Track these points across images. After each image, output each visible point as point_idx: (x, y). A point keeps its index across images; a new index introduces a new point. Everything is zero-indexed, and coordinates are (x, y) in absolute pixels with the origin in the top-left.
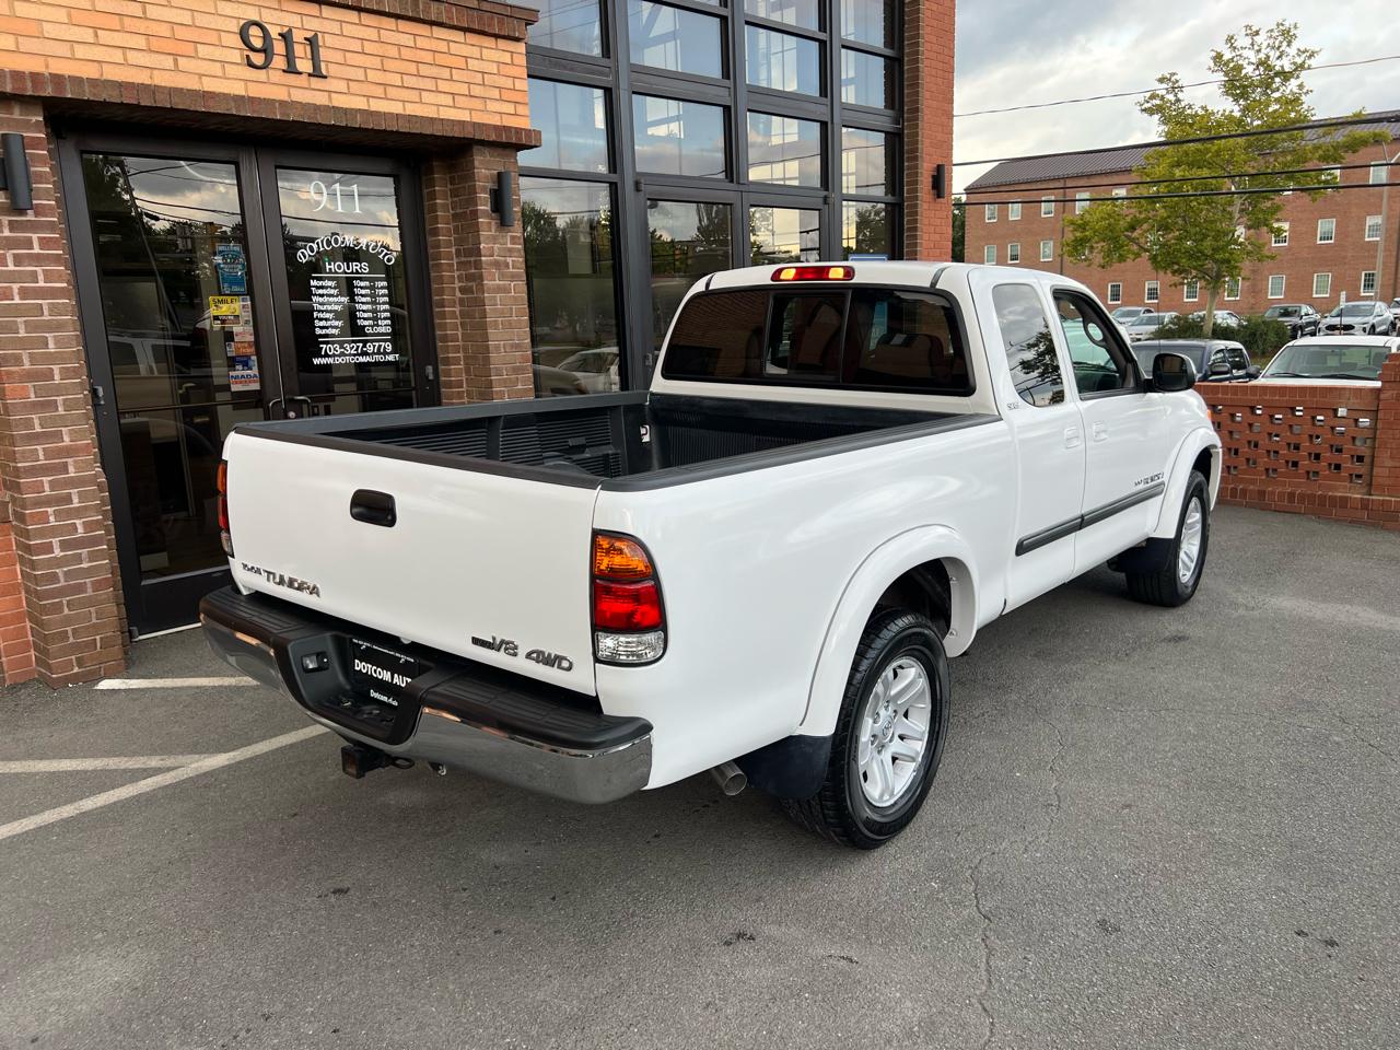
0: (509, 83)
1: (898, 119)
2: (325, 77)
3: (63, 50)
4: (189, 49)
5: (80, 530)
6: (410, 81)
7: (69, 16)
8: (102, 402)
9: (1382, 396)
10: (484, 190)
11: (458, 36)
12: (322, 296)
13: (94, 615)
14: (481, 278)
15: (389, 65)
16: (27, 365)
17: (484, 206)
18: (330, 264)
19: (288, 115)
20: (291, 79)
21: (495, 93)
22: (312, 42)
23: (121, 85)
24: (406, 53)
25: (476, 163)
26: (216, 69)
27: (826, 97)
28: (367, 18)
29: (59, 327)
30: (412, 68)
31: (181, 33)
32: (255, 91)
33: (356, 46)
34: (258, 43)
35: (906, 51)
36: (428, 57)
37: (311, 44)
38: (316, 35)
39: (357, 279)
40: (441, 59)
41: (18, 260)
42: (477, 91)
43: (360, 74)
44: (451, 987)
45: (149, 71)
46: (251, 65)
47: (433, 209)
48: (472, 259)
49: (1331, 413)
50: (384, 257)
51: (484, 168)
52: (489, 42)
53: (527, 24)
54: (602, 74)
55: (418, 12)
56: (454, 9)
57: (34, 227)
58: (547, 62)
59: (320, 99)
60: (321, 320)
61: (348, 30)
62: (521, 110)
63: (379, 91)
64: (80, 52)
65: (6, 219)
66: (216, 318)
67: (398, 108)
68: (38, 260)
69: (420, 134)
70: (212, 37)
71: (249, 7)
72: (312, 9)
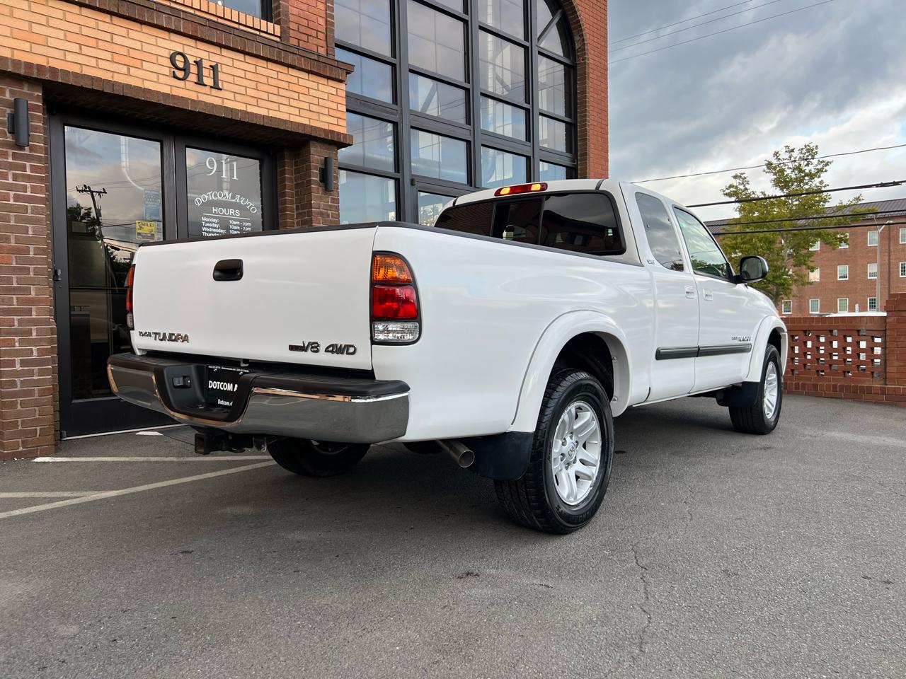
0: (334, 106)
1: (574, 159)
2: (221, 89)
3: (59, 54)
4: (138, 63)
5: (35, 353)
6: (273, 98)
7: (65, 36)
8: (60, 279)
9: (888, 321)
10: (316, 168)
11: (305, 75)
12: (209, 227)
13: (37, 412)
14: (311, 221)
15: (261, 87)
16: (13, 244)
17: (315, 177)
18: (215, 209)
19: (196, 108)
20: (200, 88)
21: (326, 111)
22: (214, 68)
23: (93, 78)
24: (272, 81)
25: (312, 152)
26: (154, 77)
27: (530, 141)
28: (248, 59)
29: (38, 221)
30: (275, 90)
31: (132, 53)
32: (176, 92)
33: (242, 74)
34: (181, 65)
35: (579, 120)
36: (285, 85)
37: (213, 70)
38: (217, 64)
39: (232, 219)
40: (293, 87)
41: (15, 177)
42: (314, 108)
43: (242, 90)
44: (260, 597)
45: (111, 73)
46: (175, 77)
47: (283, 181)
48: (306, 211)
49: (855, 333)
50: (250, 208)
51: (317, 154)
52: (324, 81)
53: (347, 73)
54: (392, 113)
55: (281, 58)
56: (303, 59)
57: (28, 158)
58: (358, 103)
59: (217, 102)
61: (237, 64)
62: (342, 123)
63: (254, 101)
64: (70, 57)
65: (10, 152)
66: (139, 234)
67: (264, 112)
68: (28, 178)
69: (278, 129)
70: (153, 59)
71: (177, 44)
72: (216, 49)
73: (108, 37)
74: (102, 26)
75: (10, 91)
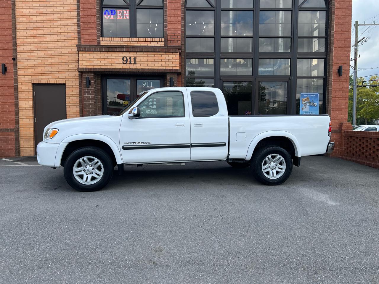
0: (175, 61)
2: (136, 64)
3: (96, 64)
6: (153, 63)
7: (97, 60)
10: (168, 81)
11: (164, 53)
16: (87, 109)
17: (168, 84)
20: (131, 65)
21: (171, 63)
23: (102, 69)
24: (152, 58)
25: (167, 76)
26: (118, 65)
27: (291, 52)
28: (145, 53)
29: (92, 104)
30: (153, 60)
31: (113, 60)
32: (124, 67)
33: (143, 58)
34: (125, 60)
36: (157, 58)
37: (134, 59)
38: (135, 57)
41: (88, 94)
42: (167, 63)
43: (143, 63)
45: (107, 66)
46: (123, 63)
51: (169, 77)
52: (171, 54)
53: (179, 49)
55: (154, 50)
57: (90, 90)
59: (135, 67)
61: (141, 55)
62: (177, 65)
63: (146, 65)
64: (98, 64)
65: (87, 89)
66: (124, 104)
67: (149, 68)
68: (90, 94)
70: (118, 60)
71: (124, 54)
72: (135, 53)
73: (107, 57)
74: (106, 55)
75: (87, 75)
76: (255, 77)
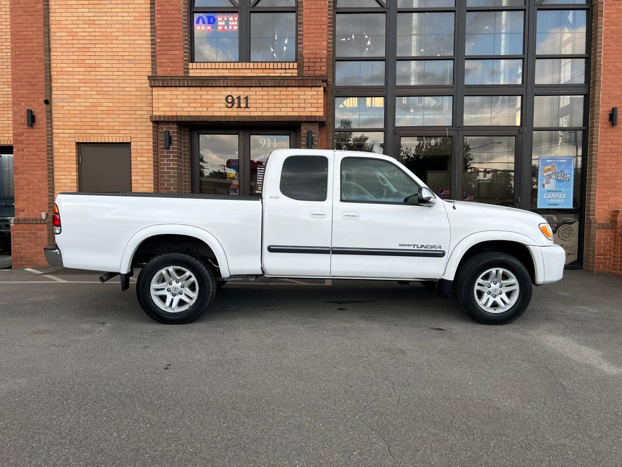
0: (315, 101)
2: (249, 108)
6: (277, 105)
7: (183, 101)
10: (304, 137)
11: (297, 89)
12: (260, 172)
17: (304, 142)
19: (235, 120)
20: (239, 109)
21: (310, 105)
24: (276, 97)
25: (302, 129)
26: (218, 109)
27: (523, 83)
28: (264, 89)
29: (174, 177)
30: (278, 101)
31: (209, 101)
32: (228, 114)
33: (260, 97)
34: (230, 101)
35: (592, 52)
36: (284, 97)
37: (246, 99)
38: (247, 96)
40: (289, 97)
41: (167, 161)
42: (301, 105)
43: (260, 105)
45: (201, 112)
46: (227, 107)
51: (304, 130)
52: (309, 89)
53: (323, 81)
55: (280, 84)
56: (294, 81)
57: (171, 152)
59: (247, 114)
60: (259, 179)
61: (257, 93)
62: (319, 109)
63: (266, 110)
64: (185, 109)
65: (166, 151)
66: (228, 178)
67: (272, 114)
68: (171, 160)
69: (278, 121)
70: (218, 101)
71: (228, 92)
72: (248, 89)
73: (199, 97)
74: (197, 93)
75: (166, 128)
76: (458, 129)
